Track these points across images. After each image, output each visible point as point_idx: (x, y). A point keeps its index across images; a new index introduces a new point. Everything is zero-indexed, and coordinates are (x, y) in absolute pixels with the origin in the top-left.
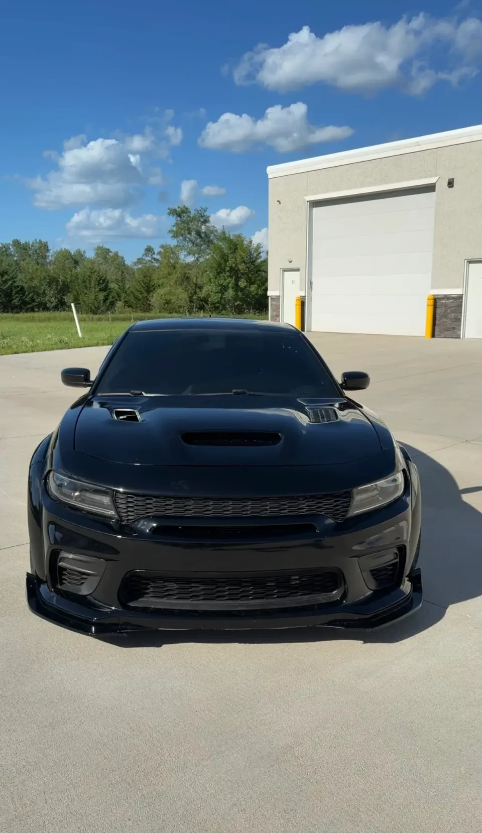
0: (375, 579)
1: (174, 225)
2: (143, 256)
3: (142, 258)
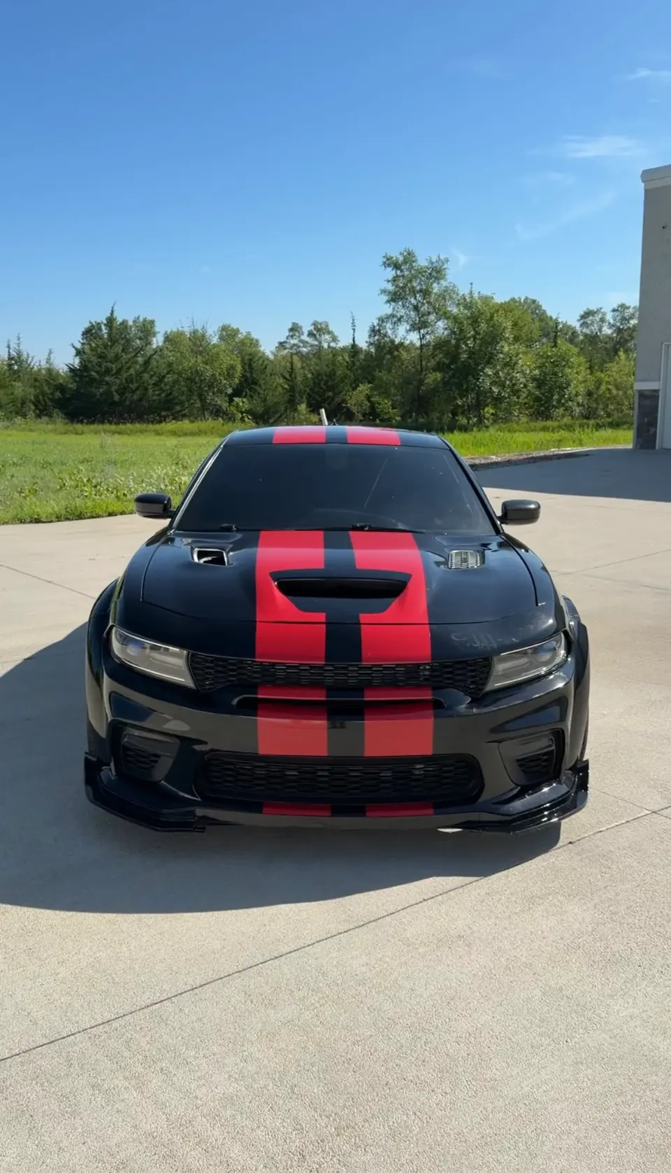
0: (523, 771)
1: (390, 279)
2: (287, 338)
3: (285, 342)
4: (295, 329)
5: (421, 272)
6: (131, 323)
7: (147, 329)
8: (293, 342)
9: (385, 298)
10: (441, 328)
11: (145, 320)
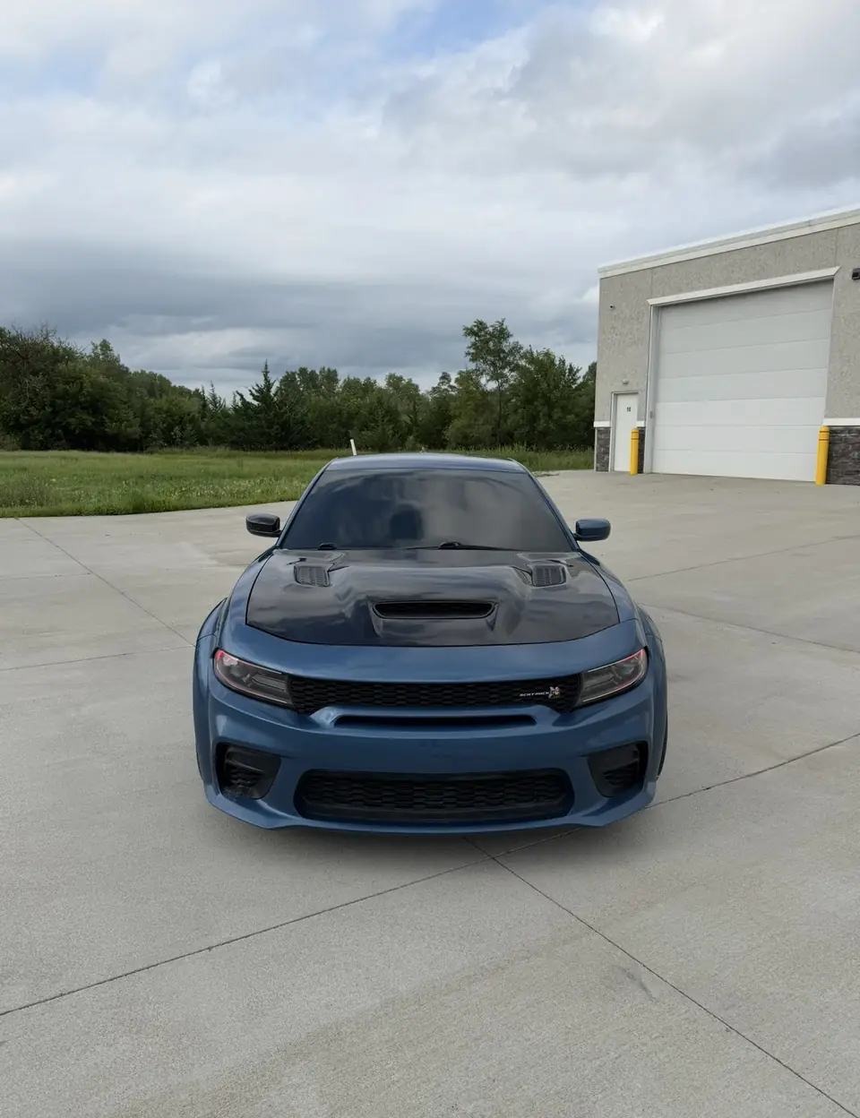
1: (471, 346)
2: (438, 384)
3: (437, 387)
4: (445, 377)
5: (492, 335)
6: (318, 373)
7: (331, 376)
8: (443, 387)
9: (469, 357)
10: (512, 376)
11: (329, 370)
